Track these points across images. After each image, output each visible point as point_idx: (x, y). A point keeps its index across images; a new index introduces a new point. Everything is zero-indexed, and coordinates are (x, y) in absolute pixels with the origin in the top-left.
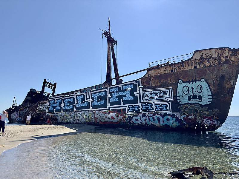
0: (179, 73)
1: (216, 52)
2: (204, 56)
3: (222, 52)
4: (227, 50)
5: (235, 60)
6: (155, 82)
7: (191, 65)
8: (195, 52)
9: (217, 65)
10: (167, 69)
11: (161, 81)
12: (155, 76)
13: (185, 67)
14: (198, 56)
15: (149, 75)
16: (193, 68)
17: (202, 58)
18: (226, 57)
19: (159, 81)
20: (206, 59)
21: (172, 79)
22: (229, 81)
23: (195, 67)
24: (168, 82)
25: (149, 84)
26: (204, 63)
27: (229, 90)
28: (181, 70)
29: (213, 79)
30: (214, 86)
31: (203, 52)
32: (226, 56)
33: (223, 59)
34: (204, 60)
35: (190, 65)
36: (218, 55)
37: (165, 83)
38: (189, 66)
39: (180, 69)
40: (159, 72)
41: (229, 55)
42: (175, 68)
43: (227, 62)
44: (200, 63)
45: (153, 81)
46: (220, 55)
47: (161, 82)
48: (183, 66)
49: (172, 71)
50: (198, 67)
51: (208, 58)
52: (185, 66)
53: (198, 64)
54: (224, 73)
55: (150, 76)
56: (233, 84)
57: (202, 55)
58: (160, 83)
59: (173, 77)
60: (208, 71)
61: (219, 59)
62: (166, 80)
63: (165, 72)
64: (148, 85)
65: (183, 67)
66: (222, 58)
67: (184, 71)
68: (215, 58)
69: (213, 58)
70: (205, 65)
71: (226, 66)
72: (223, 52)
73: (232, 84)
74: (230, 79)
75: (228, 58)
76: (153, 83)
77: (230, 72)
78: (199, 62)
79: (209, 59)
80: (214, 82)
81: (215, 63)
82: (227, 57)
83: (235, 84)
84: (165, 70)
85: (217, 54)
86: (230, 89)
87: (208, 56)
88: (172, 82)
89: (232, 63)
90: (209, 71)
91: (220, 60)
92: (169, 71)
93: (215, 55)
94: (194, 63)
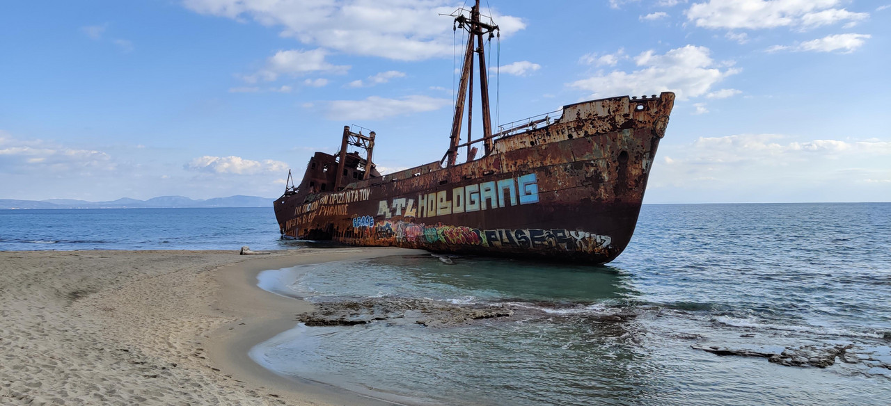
0: (543, 147)
1: (603, 106)
2: (583, 116)
3: (616, 106)
4: (626, 101)
5: (647, 119)
6: (507, 165)
7: (563, 133)
8: (565, 108)
9: (611, 131)
10: (524, 140)
11: (516, 163)
12: (507, 152)
13: (552, 137)
14: (572, 116)
15: (497, 151)
16: (567, 138)
17: (579, 120)
18: (626, 116)
19: (514, 162)
20: (586, 120)
21: (534, 160)
22: (637, 162)
23: (570, 136)
24: (528, 166)
25: (499, 169)
26: (584, 128)
27: (637, 180)
28: (547, 142)
29: (605, 159)
30: (610, 173)
31: (579, 107)
32: (625, 112)
33: (620, 120)
34: (582, 122)
35: (560, 133)
36: (609, 112)
37: (525, 166)
38: (558, 134)
39: (545, 140)
40: (513, 146)
41: (632, 110)
42: (536, 137)
43: (629, 124)
44: (578, 128)
45: (505, 163)
46: (614, 112)
47: (518, 165)
48: (548, 134)
49: (532, 143)
50: (575, 136)
51: (590, 119)
52: (552, 135)
53: (573, 130)
54: (626, 147)
55: (499, 152)
56: (646, 167)
57: (578, 114)
58: (515, 165)
59: (536, 154)
60: (595, 144)
61: (612, 120)
62: (525, 162)
63: (522, 146)
64: (498, 171)
65: (550, 136)
66: (617, 118)
67: (551, 144)
68: (604, 118)
69: (600, 118)
70: (586, 132)
71: (628, 133)
72: (619, 106)
73: (644, 167)
74: (639, 157)
75: (631, 117)
76: (504, 167)
77: (638, 144)
78: (576, 126)
79: (592, 119)
80: (608, 165)
81: (605, 127)
82: (628, 115)
83: (649, 166)
84: (521, 142)
85: (606, 109)
86: (640, 177)
87: (590, 114)
88: (535, 165)
89: (640, 126)
90: (597, 144)
91: (615, 122)
92: (528, 145)
93: (603, 113)
94: (566, 130)
